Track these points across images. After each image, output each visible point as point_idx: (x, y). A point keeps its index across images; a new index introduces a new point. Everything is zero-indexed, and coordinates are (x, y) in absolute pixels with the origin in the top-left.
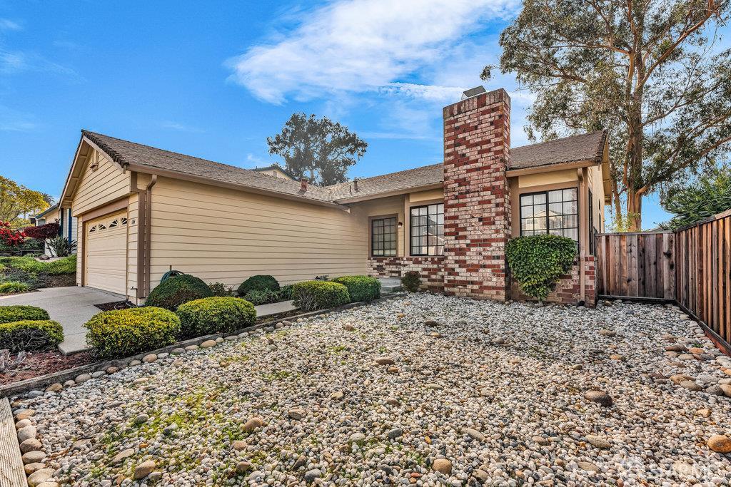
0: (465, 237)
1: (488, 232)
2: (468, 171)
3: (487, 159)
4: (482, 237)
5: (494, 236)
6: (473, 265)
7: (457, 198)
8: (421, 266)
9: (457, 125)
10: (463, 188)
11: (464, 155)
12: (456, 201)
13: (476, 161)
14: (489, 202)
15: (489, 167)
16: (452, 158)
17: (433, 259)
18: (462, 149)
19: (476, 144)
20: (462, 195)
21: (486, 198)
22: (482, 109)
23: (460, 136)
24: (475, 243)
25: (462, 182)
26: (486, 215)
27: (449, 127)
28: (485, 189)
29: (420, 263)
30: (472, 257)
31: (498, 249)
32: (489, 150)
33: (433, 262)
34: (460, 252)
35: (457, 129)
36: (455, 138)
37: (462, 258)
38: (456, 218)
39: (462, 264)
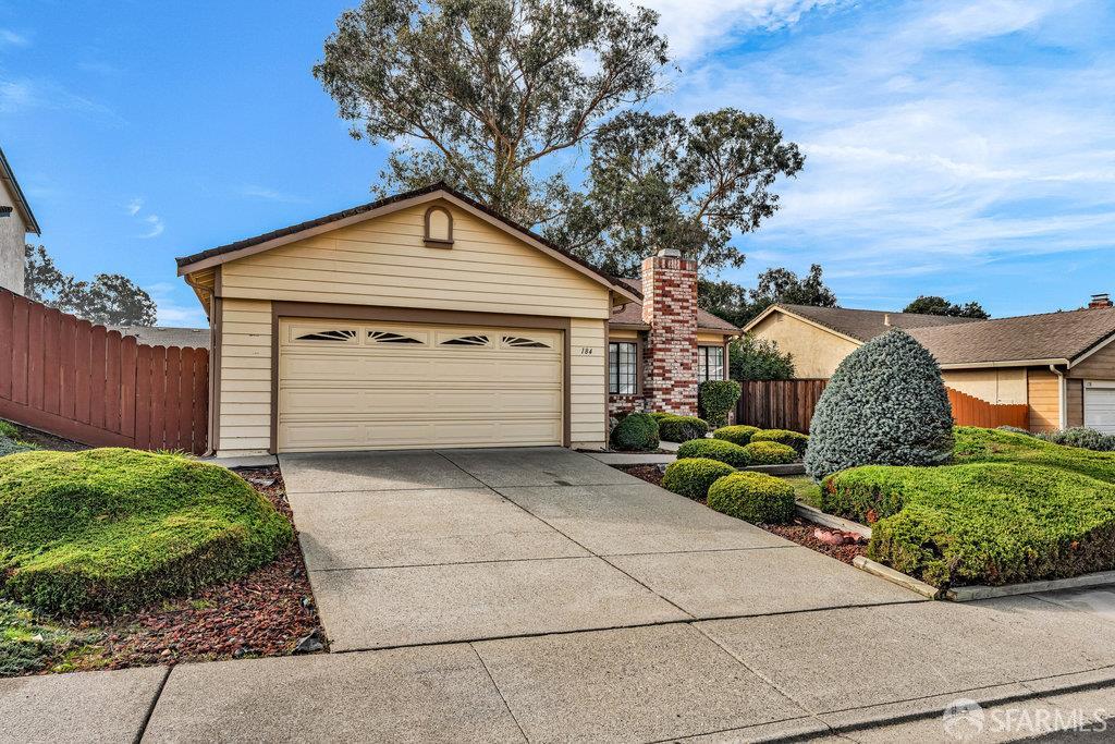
0: (670, 379)
1: (686, 376)
2: (673, 321)
3: (685, 315)
4: (684, 379)
5: (691, 379)
6: (676, 403)
7: (664, 343)
8: (616, 405)
9: (664, 278)
10: (669, 335)
11: (670, 306)
12: (663, 346)
13: (679, 314)
14: (687, 350)
15: (687, 322)
16: (660, 306)
17: (627, 398)
18: (668, 300)
19: (679, 300)
20: (668, 341)
21: (686, 347)
22: (684, 272)
23: (667, 289)
24: (678, 384)
25: (668, 330)
26: (685, 361)
27: (657, 277)
28: (685, 340)
29: (615, 401)
30: (676, 396)
31: (693, 390)
32: (687, 308)
33: (628, 401)
34: (667, 391)
35: (664, 281)
36: (662, 288)
37: (668, 397)
38: (663, 361)
39: (667, 402)
